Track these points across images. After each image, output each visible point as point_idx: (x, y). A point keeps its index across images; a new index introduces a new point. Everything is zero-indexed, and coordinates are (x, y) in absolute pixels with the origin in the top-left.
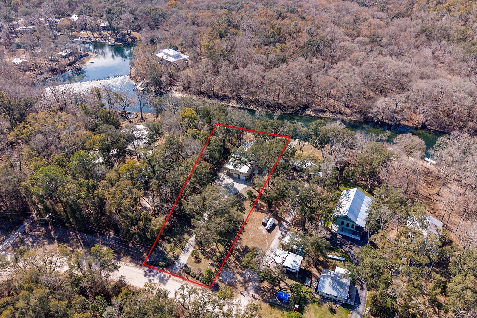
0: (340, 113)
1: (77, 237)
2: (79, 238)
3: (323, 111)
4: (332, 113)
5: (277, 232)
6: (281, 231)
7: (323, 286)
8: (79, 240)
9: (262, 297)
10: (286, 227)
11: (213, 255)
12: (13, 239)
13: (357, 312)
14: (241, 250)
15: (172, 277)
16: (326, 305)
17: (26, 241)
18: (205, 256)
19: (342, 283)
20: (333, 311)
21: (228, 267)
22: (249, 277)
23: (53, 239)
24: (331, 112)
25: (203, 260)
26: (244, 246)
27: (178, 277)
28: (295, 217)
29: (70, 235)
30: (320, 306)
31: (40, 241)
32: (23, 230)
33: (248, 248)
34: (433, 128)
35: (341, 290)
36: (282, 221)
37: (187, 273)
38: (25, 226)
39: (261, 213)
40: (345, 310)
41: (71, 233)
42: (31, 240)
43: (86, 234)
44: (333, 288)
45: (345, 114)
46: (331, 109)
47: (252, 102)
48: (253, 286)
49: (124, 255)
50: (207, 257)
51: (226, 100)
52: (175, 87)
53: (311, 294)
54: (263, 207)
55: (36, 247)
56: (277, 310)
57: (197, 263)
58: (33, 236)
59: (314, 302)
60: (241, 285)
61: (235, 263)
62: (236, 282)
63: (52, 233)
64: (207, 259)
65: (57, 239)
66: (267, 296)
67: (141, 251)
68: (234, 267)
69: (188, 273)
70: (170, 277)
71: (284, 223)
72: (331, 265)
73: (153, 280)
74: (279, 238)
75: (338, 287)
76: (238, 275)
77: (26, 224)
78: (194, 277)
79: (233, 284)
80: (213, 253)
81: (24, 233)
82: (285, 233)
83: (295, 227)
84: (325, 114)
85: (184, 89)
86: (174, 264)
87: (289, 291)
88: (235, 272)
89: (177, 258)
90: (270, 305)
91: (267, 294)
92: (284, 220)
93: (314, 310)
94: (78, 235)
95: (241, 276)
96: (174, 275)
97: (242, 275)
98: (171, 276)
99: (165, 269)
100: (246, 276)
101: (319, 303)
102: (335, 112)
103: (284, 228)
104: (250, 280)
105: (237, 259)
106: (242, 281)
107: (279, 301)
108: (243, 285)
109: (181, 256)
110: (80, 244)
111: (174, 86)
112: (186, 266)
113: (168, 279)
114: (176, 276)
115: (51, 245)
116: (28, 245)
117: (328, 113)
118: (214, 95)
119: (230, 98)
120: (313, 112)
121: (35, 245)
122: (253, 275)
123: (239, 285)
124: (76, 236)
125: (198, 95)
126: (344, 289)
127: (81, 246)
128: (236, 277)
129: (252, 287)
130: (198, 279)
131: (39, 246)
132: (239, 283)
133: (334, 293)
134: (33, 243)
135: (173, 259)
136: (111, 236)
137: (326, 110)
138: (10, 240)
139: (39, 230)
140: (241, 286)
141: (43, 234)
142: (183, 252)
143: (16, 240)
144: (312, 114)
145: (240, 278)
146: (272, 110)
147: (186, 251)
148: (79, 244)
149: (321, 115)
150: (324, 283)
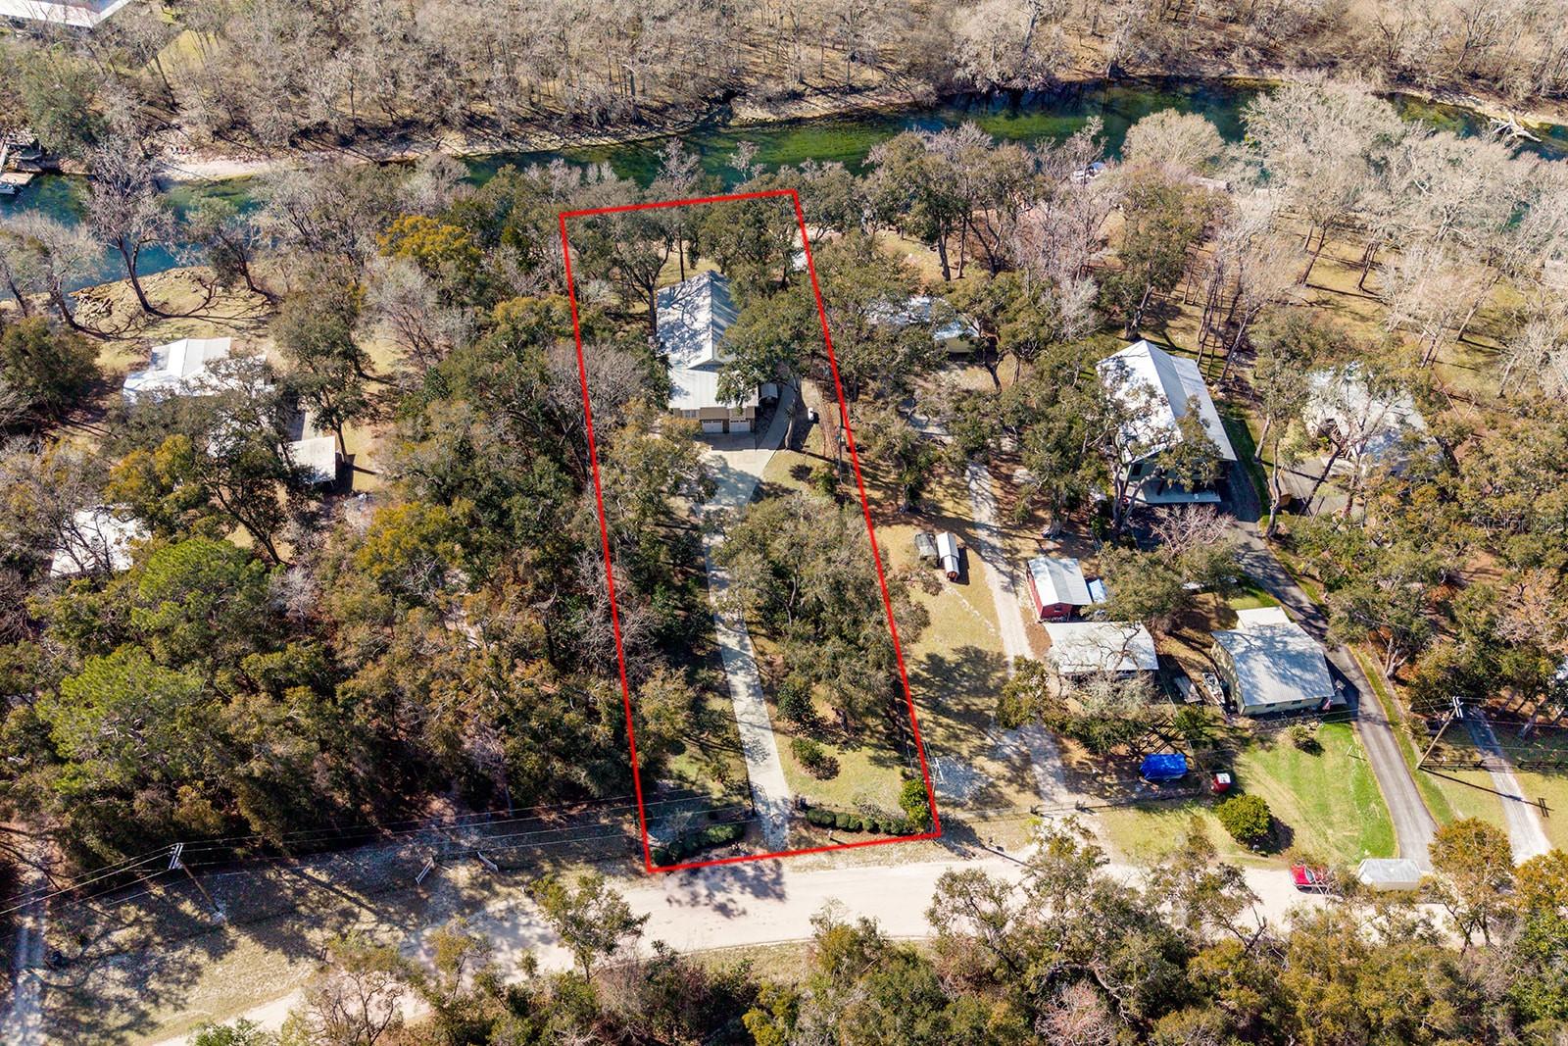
0: (854, 90)
1: (309, 878)
2: (324, 878)
3: (796, 96)
4: (824, 93)
5: (982, 574)
6: (991, 562)
7: (1254, 686)
8: (329, 886)
9: (1100, 795)
10: (996, 542)
11: (858, 731)
12: (31, 1009)
13: (1368, 718)
14: (925, 674)
15: (787, 863)
16: (1284, 737)
17: (101, 986)
18: (834, 743)
19: (1301, 654)
20: (1313, 748)
21: (932, 747)
22: (1020, 753)
23: (217, 929)
24: (822, 92)
25: (840, 759)
26: (925, 659)
27: (805, 851)
28: (996, 499)
29: (276, 886)
30: (1271, 748)
31: (162, 961)
32: (41, 951)
33: (942, 660)
34: (1143, 71)
35: (1308, 676)
36: (970, 531)
37: (824, 826)
38: (33, 935)
39: (888, 530)
40: (1338, 729)
41: (271, 875)
42: (118, 975)
43: (336, 851)
44: (1284, 678)
45: (868, 88)
46: (819, 83)
47: (526, 120)
48: (1052, 775)
49: (556, 863)
50: (845, 743)
51: (415, 137)
52: (171, 136)
53: (1220, 723)
54: (879, 505)
55: (168, 991)
56: (1170, 816)
57: (827, 778)
58: (112, 954)
59: (1245, 742)
60: (1015, 786)
61: (940, 725)
62: (992, 785)
63: (187, 907)
64: (849, 752)
65: (232, 922)
66: (1111, 786)
67: (604, 821)
68: (948, 739)
69: (833, 826)
70: (778, 864)
71: (982, 534)
72: (1210, 611)
73: (732, 900)
74: (1006, 589)
75: (1296, 671)
76: (980, 761)
77: (29, 922)
78: (859, 829)
79: (989, 795)
80: (851, 723)
81: (58, 963)
82: (1009, 564)
83: (1022, 534)
84: (804, 104)
85: (218, 134)
86: (755, 813)
87: (1160, 743)
88: (965, 753)
89: (747, 790)
90: (1139, 809)
91: (1107, 780)
92: (974, 525)
93: (1266, 767)
94: (309, 871)
95: (993, 758)
96: (786, 853)
97: (994, 753)
98: (780, 859)
99: (743, 847)
100: (1007, 751)
101: (1262, 741)
102: (834, 89)
103: (993, 548)
104: (1027, 761)
105: (937, 708)
106: (1009, 775)
107: (1155, 787)
108: (1022, 785)
109: (756, 780)
110: (349, 899)
111: (163, 133)
112: (803, 806)
113: (779, 876)
114: (798, 852)
115: (227, 958)
116: (126, 1000)
117: (814, 100)
118: (360, 130)
119: (431, 126)
120: (761, 106)
121: (154, 984)
122: (1022, 738)
123: (1009, 791)
124: (304, 876)
125: (293, 144)
126: (1314, 669)
127: (361, 905)
128: (982, 769)
129: (1051, 780)
130: (875, 829)
131: (178, 982)
132: (1002, 783)
133: (1291, 694)
134: (138, 981)
135: (735, 799)
136: (446, 819)
137: (803, 87)
138: (20, 1018)
139: (117, 921)
140: (1018, 792)
141: (149, 930)
142: (748, 760)
143: (50, 1002)
144: (762, 114)
145: (995, 768)
146: (615, 135)
147: (757, 752)
148: (346, 903)
149: (793, 110)
150: (1253, 676)
